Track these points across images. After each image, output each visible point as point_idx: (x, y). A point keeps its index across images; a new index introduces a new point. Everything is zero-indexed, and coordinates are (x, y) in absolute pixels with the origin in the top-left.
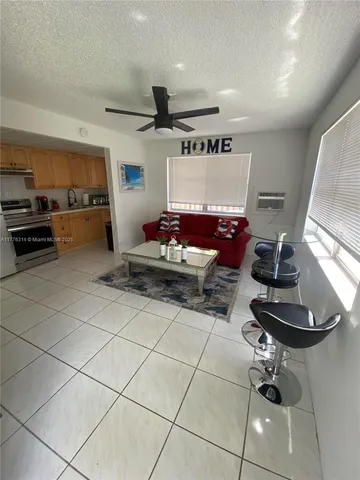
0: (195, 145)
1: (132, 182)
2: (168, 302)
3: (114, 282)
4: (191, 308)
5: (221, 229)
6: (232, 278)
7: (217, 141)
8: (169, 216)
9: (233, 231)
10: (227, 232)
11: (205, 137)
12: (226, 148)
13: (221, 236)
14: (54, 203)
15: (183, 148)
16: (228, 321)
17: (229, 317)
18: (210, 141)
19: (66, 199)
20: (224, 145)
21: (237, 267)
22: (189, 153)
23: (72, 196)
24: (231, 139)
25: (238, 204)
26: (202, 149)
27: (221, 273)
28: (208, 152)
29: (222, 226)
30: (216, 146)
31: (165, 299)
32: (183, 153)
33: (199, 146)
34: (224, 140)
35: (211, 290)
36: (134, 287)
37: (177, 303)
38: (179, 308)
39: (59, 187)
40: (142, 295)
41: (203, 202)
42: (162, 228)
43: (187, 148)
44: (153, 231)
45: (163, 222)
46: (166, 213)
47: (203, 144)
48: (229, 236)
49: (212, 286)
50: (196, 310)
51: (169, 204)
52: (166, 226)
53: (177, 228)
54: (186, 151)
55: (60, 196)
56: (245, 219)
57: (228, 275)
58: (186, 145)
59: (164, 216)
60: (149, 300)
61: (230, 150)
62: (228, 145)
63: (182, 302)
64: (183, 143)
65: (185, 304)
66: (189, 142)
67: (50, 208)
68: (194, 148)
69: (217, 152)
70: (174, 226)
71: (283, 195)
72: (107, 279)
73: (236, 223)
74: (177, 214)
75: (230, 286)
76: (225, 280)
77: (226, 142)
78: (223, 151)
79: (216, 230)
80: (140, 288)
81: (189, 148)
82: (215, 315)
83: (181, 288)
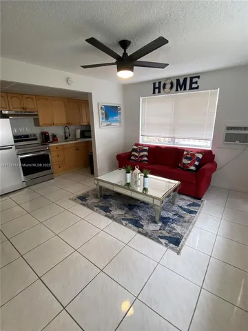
0: (165, 85)
1: (110, 119)
2: (126, 225)
3: (87, 202)
4: (146, 235)
5: (185, 161)
6: (192, 209)
7: (185, 80)
8: (139, 148)
9: (197, 163)
10: (190, 164)
11: (174, 77)
12: (194, 86)
13: (185, 167)
14: (54, 136)
15: (155, 88)
16: (178, 253)
17: (181, 249)
18: (178, 81)
19: (63, 134)
20: (191, 83)
21: (199, 198)
22: (159, 92)
23: (67, 131)
24: (198, 77)
25: (204, 137)
26: (171, 88)
27: (182, 203)
28: (177, 90)
29: (187, 158)
30: (185, 84)
31: (124, 222)
32: (154, 93)
33: (168, 86)
34: (191, 78)
35: (169, 218)
36: (102, 208)
37: (134, 227)
38: (134, 233)
39: (57, 125)
40: (106, 216)
41: (172, 136)
42: (132, 158)
43: (158, 87)
44: (125, 160)
45: (134, 153)
46: (137, 145)
47: (172, 84)
48: (193, 168)
49: (170, 215)
50: (150, 237)
51: (141, 137)
52: (136, 156)
53: (146, 159)
54: (157, 91)
55: (58, 131)
56: (210, 152)
57: (189, 205)
58: (157, 86)
59: (135, 147)
60: (111, 221)
61: (197, 88)
62: (196, 83)
63: (138, 227)
64: (154, 84)
65: (140, 229)
66: (160, 83)
67: (51, 140)
68: (164, 87)
69: (185, 89)
70: (143, 156)
72: (82, 199)
73: (200, 156)
74: (146, 146)
75: (188, 216)
76: (184, 210)
77: (194, 80)
78: (191, 88)
79: (181, 161)
80: (106, 210)
81: (159, 88)
82: (166, 245)
83: (140, 213)
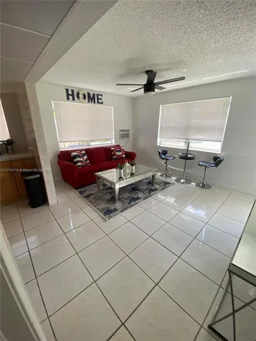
0: (78, 94)
11: (85, 89)
12: (100, 101)
15: (68, 95)
18: (89, 94)
20: (98, 99)
22: (74, 99)
24: (102, 95)
26: (84, 98)
28: (89, 101)
29: (118, 151)
30: (94, 98)
32: (68, 99)
33: (81, 96)
34: (98, 95)
42: (79, 164)
52: (82, 162)
53: (89, 161)
54: (71, 97)
58: (70, 93)
59: (75, 154)
61: (102, 103)
62: (101, 99)
64: (67, 90)
66: (73, 91)
69: (94, 102)
70: (86, 160)
71: (128, 130)
78: (98, 102)
81: (73, 95)
